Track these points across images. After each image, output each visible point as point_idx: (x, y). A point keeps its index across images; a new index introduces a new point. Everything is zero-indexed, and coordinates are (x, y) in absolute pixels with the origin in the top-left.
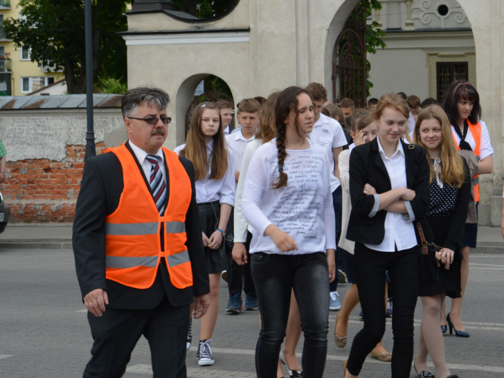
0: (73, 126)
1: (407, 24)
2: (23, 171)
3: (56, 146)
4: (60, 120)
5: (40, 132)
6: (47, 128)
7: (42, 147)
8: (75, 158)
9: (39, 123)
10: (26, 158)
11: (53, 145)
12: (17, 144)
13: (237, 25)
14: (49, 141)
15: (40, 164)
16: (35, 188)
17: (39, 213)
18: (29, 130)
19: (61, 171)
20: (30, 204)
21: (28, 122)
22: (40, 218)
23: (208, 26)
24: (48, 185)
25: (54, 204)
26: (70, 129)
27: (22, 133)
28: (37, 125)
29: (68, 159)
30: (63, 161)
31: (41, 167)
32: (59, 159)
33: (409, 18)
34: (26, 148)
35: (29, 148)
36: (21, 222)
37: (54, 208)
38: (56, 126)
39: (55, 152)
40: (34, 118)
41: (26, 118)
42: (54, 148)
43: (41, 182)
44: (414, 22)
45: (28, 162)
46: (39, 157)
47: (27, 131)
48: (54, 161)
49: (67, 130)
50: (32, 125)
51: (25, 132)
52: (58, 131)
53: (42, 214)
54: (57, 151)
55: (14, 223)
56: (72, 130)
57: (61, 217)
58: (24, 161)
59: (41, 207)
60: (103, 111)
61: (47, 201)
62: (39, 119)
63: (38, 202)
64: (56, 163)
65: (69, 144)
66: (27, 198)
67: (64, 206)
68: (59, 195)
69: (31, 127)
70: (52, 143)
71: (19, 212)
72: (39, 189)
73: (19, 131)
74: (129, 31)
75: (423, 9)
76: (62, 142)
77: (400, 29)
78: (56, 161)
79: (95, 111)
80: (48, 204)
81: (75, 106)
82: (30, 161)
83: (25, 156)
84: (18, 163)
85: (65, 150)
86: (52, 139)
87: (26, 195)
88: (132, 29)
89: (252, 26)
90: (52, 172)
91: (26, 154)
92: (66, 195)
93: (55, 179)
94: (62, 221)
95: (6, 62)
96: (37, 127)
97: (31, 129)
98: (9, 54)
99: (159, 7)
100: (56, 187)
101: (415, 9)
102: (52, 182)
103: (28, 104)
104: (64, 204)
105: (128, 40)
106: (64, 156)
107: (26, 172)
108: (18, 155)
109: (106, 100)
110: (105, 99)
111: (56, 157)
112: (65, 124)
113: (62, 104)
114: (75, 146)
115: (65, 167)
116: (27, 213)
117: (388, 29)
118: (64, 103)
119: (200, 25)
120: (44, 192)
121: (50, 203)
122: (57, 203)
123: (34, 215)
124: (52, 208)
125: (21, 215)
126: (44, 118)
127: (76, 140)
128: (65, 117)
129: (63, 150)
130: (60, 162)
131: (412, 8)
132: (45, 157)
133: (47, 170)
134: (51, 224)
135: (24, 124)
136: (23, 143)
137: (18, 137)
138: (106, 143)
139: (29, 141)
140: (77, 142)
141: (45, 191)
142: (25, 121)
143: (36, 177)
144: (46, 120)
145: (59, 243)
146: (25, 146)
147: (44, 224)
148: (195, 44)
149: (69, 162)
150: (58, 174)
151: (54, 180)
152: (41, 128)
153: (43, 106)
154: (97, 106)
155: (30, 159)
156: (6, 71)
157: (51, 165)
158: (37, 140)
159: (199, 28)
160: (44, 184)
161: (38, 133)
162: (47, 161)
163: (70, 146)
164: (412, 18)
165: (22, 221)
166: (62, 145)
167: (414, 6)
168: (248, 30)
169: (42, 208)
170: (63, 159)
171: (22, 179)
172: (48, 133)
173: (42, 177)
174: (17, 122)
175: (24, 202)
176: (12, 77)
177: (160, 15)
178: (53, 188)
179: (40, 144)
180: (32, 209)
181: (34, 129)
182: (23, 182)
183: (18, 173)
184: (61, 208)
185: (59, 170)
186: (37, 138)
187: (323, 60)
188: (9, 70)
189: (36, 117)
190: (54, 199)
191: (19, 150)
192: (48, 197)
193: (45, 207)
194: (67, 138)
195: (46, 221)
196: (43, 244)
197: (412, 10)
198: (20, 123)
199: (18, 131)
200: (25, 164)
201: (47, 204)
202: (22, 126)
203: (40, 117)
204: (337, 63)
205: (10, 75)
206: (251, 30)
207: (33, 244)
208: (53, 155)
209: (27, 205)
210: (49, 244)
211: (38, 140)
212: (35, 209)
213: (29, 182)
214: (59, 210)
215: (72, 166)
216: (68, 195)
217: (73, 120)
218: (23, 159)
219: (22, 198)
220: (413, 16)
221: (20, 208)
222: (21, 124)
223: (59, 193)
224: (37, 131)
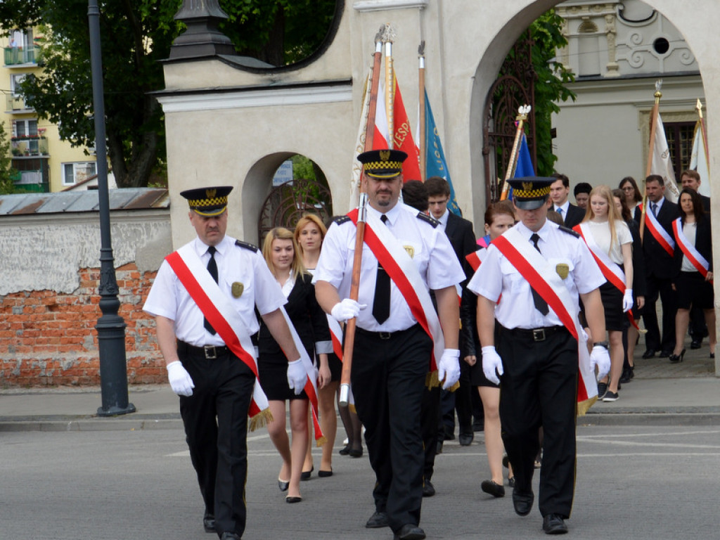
0: (87, 239)
1: (609, 69)
2: (17, 310)
3: (64, 271)
4: (68, 231)
5: (39, 249)
6: (50, 243)
7: (43, 272)
8: (92, 289)
9: (37, 236)
10: (21, 289)
11: (60, 269)
12: (6, 268)
13: (333, 75)
14: (53, 262)
15: (41, 297)
16: (35, 336)
17: (43, 373)
18: (22, 247)
19: (72, 309)
20: (29, 360)
21: (20, 235)
22: (44, 380)
23: (288, 77)
24: (55, 329)
25: (64, 359)
26: (83, 244)
27: (12, 252)
28: (34, 239)
29: (83, 290)
30: (76, 294)
31: (43, 303)
32: (70, 290)
33: (611, 59)
34: (20, 274)
35: (24, 275)
36: (18, 388)
37: (64, 365)
38: (62, 240)
39: (63, 279)
40: (29, 228)
41: (18, 228)
42: (61, 274)
43: (44, 326)
44: (620, 64)
45: (24, 296)
46: (39, 288)
47: (20, 249)
48: (61, 293)
49: (80, 245)
50: (27, 240)
51: (17, 250)
52: (66, 247)
53: (48, 375)
54: (65, 279)
55: (7, 388)
56: (87, 245)
57: (76, 379)
58: (18, 294)
59: (45, 364)
60: (131, 214)
61: (55, 355)
62: (37, 230)
63: (40, 356)
64: (65, 296)
65: (83, 266)
66: (25, 351)
67: (79, 362)
68: (71, 345)
69: (25, 242)
70: (58, 266)
71: (13, 372)
72: (41, 337)
73: (8, 248)
74: (167, 89)
75: (631, 45)
76: (72, 264)
77: (599, 75)
78: (65, 294)
79: (112, 215)
80: (55, 360)
81: (90, 209)
82: (27, 295)
83: (19, 287)
84: (8, 298)
85: (77, 277)
86: (58, 260)
87: (23, 346)
88: (172, 87)
89: (355, 76)
90: (60, 310)
91: (19, 283)
92: (82, 345)
93: (64, 321)
94: (78, 385)
95: (40, 142)
96: (34, 241)
97: (26, 246)
98: (45, 130)
99: (211, 50)
100: (66, 332)
101: (619, 45)
102: (61, 326)
103: (20, 208)
104: (79, 359)
105: (165, 103)
106: (77, 285)
107: (21, 311)
108: (9, 286)
109: (136, 198)
110: (136, 195)
111: (65, 287)
112: (76, 237)
113: (69, 206)
114: (92, 269)
115: (77, 303)
116: (25, 373)
117: (580, 76)
118: (73, 203)
119: (275, 76)
120: (48, 341)
121: (58, 358)
122: (69, 358)
123: (36, 377)
124: (62, 366)
125: (17, 376)
126: (44, 228)
127: (93, 261)
128: (75, 226)
129: (75, 276)
130: (71, 294)
131: (616, 43)
132: (48, 289)
133: (52, 307)
134: (61, 389)
135: (14, 238)
136: (14, 267)
137: (7, 258)
138: (138, 264)
139: (24, 264)
140: (95, 264)
141: (50, 339)
142: (17, 233)
143: (36, 318)
144: (47, 232)
145: (65, 422)
146: (17, 271)
147: (51, 390)
148: (269, 106)
149: (84, 294)
150: (68, 312)
151: (62, 323)
152: (41, 243)
153: (41, 210)
154: (122, 207)
155: (27, 291)
156: (41, 156)
157: (58, 300)
158: (34, 262)
159: (274, 81)
160: (49, 329)
161: (37, 252)
162: (52, 294)
163: (85, 269)
164: (616, 60)
165: (19, 386)
166: (74, 270)
167: (618, 41)
168: (349, 82)
169: (47, 365)
170: (75, 290)
171: (16, 322)
172: (51, 250)
173: (45, 318)
174: (5, 236)
175: (20, 357)
176: (50, 163)
177: (214, 64)
178: (61, 335)
179: (40, 268)
180: (32, 367)
181: (30, 246)
182: (17, 327)
183: (9, 312)
184: (74, 366)
185: (69, 307)
186: (36, 259)
187: (468, 125)
188: (45, 154)
189: (33, 227)
190: (64, 352)
191: (9, 277)
192: (55, 348)
193: (51, 363)
194: (80, 258)
195: (53, 385)
196: (41, 424)
197: (616, 47)
198: (9, 236)
199: (6, 249)
200: (19, 298)
201: (53, 359)
202: (12, 240)
203: (38, 227)
204: (490, 130)
205: (47, 159)
206: (354, 81)
207: (25, 425)
208: (59, 285)
209: (24, 361)
210: (50, 424)
211: (37, 262)
212: (37, 367)
213: (26, 327)
214: (72, 368)
215: (89, 300)
216: (85, 345)
217: (88, 229)
218: (16, 291)
219: (18, 351)
220: (618, 56)
221: (14, 365)
222: (11, 237)
223: (71, 343)
224: (35, 248)
